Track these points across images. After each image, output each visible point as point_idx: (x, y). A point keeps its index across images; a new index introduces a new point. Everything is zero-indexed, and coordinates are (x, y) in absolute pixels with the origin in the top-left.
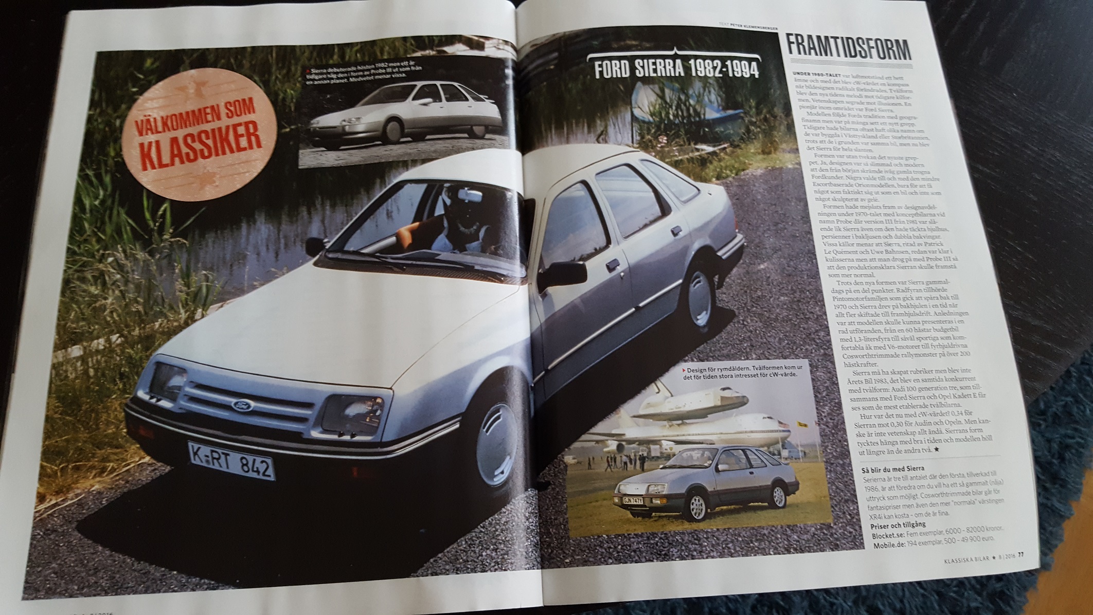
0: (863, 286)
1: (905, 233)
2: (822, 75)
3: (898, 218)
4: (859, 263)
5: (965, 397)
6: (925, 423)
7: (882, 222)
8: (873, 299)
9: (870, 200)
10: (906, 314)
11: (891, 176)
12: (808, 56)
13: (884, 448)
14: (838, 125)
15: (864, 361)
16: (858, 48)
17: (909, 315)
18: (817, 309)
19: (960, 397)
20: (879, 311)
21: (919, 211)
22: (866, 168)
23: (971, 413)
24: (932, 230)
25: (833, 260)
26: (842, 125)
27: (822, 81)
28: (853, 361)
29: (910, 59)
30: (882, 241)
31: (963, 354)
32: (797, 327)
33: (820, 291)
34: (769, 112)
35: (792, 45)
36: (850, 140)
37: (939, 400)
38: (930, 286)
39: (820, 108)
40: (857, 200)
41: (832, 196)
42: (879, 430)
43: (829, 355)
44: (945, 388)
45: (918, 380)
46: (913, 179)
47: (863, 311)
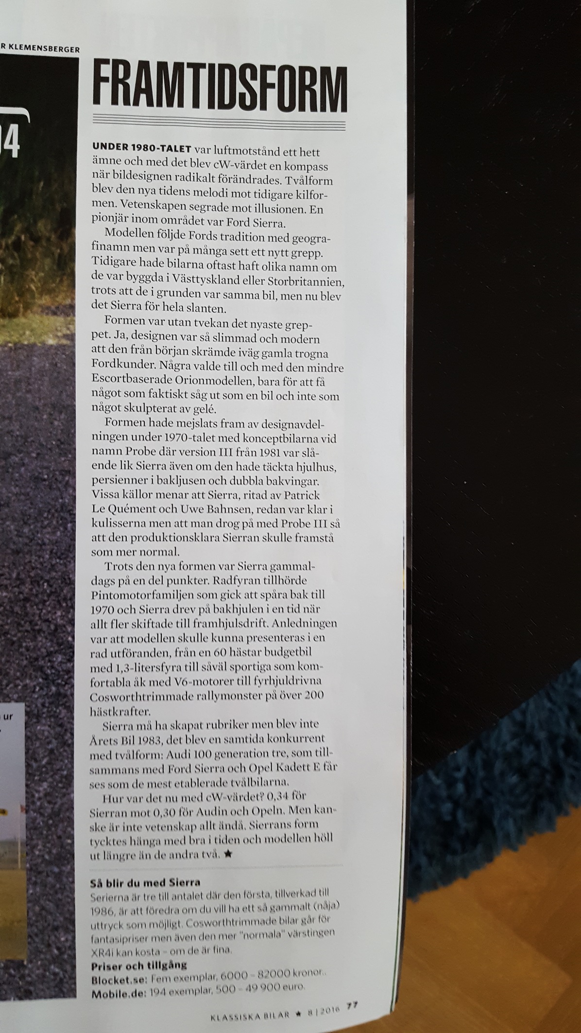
0: (152, 572)
1: (253, 474)
2: (153, 148)
3: (243, 446)
4: (153, 529)
5: (296, 768)
6: (217, 812)
7: (211, 453)
8: (166, 596)
9: (198, 411)
10: (220, 623)
11: (248, 361)
12: (131, 109)
13: (136, 850)
14: (163, 257)
15: (127, 705)
16: (240, 88)
17: (227, 625)
18: (59, 613)
19: (289, 768)
20: (172, 618)
21: (288, 433)
22: (204, 346)
23: (303, 796)
24: (305, 468)
25: (107, 523)
26: (173, 256)
27: (150, 162)
28: (106, 706)
29: (344, 109)
30: (205, 488)
31: (310, 695)
32: (16, 646)
33: (70, 583)
34: (26, 230)
35: (102, 84)
36: (181, 287)
37: (248, 774)
38: (277, 573)
39: (136, 219)
40: (173, 409)
41: (124, 401)
42: (130, 821)
43: (65, 696)
44: (264, 754)
45: (217, 740)
46: (292, 369)
47: (143, 617)
